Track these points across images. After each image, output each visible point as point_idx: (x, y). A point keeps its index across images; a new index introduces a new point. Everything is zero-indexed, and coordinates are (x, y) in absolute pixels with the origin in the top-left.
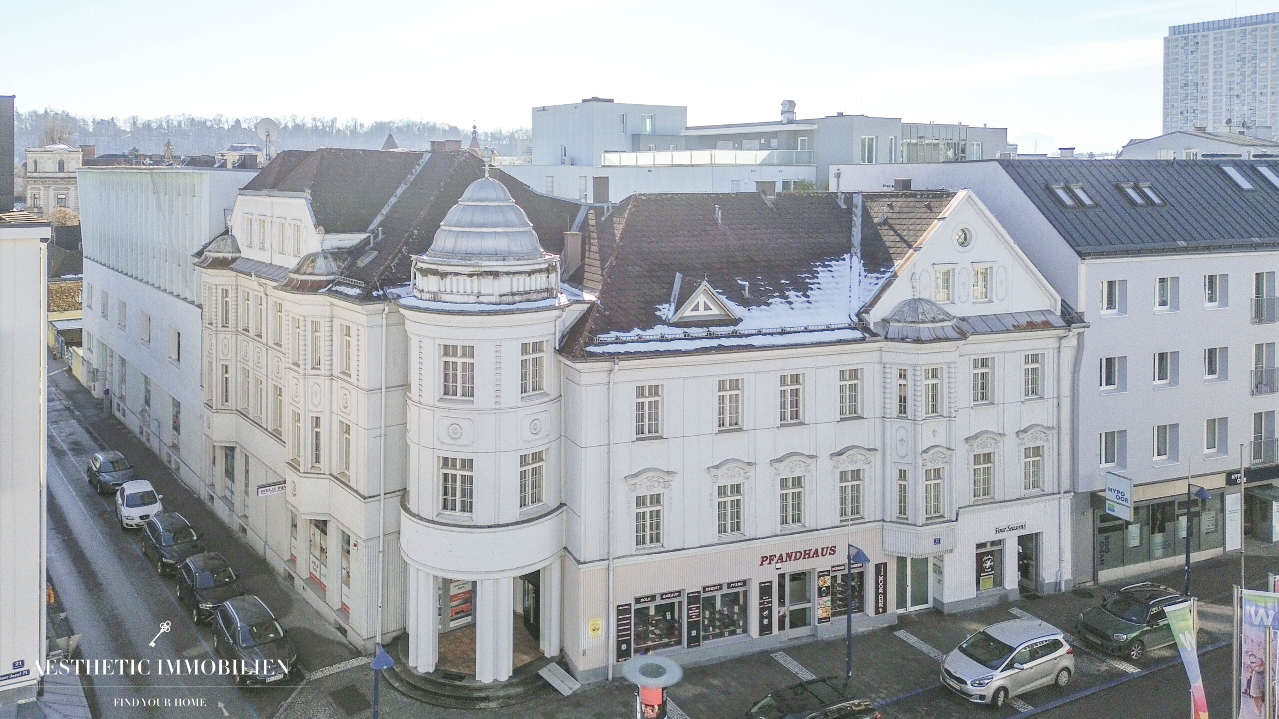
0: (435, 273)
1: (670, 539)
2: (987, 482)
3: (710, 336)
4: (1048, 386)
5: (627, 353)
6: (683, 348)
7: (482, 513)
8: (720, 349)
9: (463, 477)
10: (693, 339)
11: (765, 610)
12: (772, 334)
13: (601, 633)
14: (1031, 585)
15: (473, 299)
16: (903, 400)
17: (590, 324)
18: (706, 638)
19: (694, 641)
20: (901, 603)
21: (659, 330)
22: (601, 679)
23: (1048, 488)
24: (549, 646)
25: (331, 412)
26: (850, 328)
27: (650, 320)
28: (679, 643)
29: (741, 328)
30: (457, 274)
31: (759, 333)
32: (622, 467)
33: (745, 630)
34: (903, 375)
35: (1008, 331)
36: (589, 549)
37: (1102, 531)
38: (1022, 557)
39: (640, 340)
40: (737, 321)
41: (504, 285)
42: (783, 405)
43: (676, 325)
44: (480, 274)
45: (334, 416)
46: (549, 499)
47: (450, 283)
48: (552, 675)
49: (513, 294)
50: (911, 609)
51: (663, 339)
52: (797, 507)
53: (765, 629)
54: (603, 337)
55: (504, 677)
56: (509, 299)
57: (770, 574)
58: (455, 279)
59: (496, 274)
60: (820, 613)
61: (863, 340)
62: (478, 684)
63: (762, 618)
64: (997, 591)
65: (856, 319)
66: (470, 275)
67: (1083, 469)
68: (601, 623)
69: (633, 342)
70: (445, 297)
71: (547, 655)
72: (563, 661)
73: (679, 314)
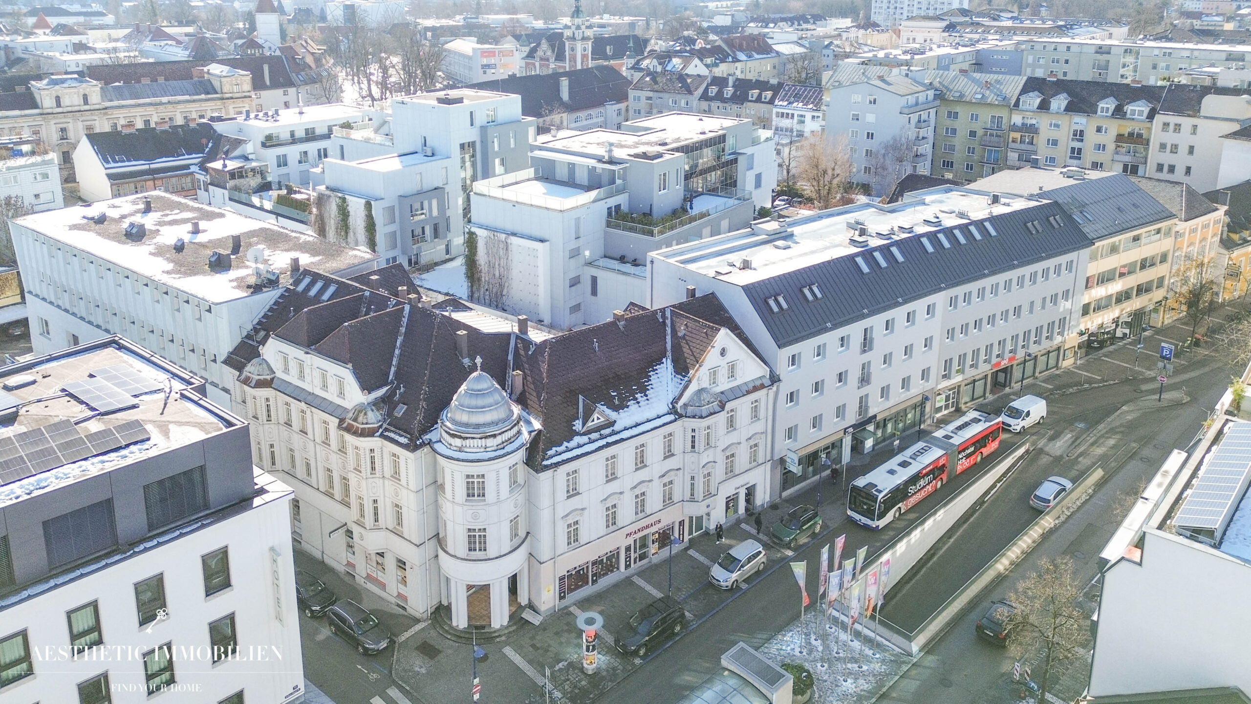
0: (460, 437)
1: (583, 539)
2: (732, 466)
3: (602, 437)
4: (762, 414)
5: (563, 461)
6: (589, 450)
7: (492, 552)
8: (608, 445)
9: (480, 536)
10: (594, 441)
11: (628, 557)
12: (631, 428)
13: (552, 592)
14: (751, 507)
15: (482, 450)
16: (693, 442)
17: (541, 446)
18: (600, 577)
19: (594, 582)
20: (690, 533)
21: (577, 440)
22: (552, 611)
23: (760, 462)
24: (523, 600)
25: (385, 496)
26: (668, 413)
27: (571, 434)
28: (587, 583)
29: (617, 427)
30: (473, 438)
31: (626, 429)
32: (560, 513)
33: (618, 569)
34: (694, 430)
35: (744, 395)
36: (545, 553)
37: (784, 474)
38: (747, 495)
39: (568, 450)
40: (612, 423)
41: (499, 440)
42: (636, 458)
43: (584, 434)
44: (486, 437)
45: (387, 499)
46: (522, 534)
47: (468, 442)
48: (527, 615)
49: (503, 443)
50: (695, 534)
51: (579, 446)
52: (643, 506)
53: (627, 566)
54: (550, 453)
55: (505, 623)
56: (502, 446)
57: (630, 541)
58: (471, 441)
59: (494, 436)
60: (653, 551)
61: (675, 420)
62: (492, 630)
63: (626, 562)
64: (736, 516)
65: (671, 406)
66: (481, 438)
67: (777, 447)
68: (552, 588)
69: (564, 452)
70: (466, 450)
71: (523, 604)
72: (531, 606)
73: (585, 428)
